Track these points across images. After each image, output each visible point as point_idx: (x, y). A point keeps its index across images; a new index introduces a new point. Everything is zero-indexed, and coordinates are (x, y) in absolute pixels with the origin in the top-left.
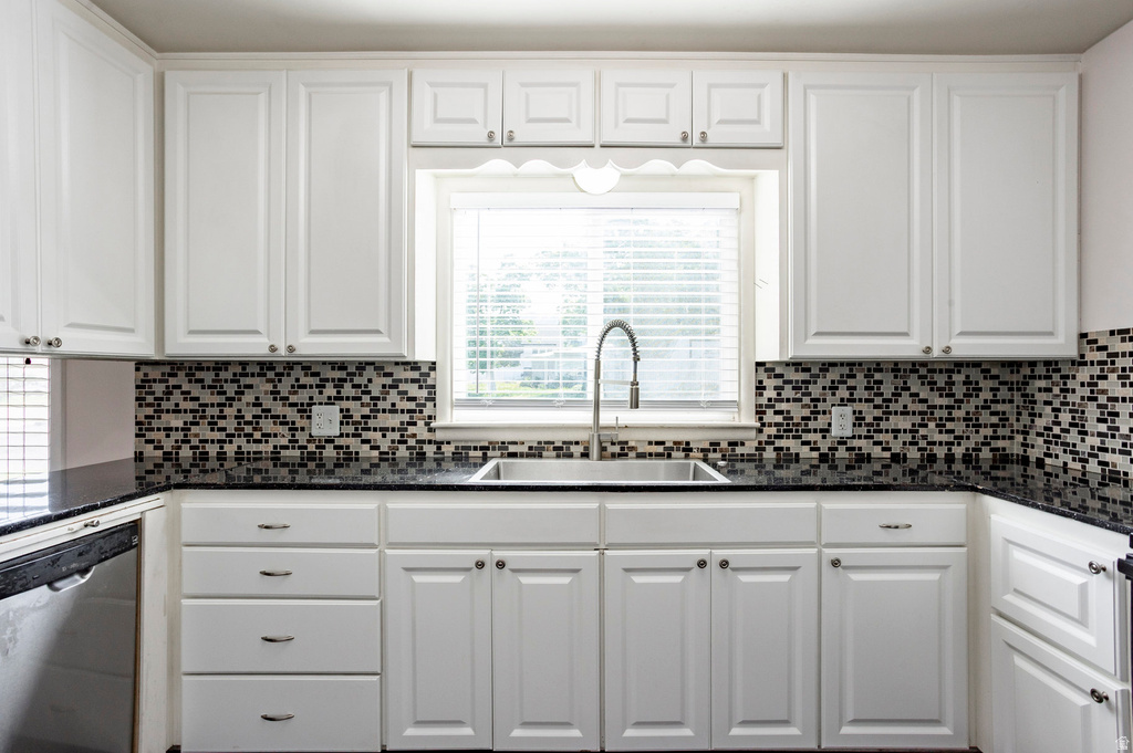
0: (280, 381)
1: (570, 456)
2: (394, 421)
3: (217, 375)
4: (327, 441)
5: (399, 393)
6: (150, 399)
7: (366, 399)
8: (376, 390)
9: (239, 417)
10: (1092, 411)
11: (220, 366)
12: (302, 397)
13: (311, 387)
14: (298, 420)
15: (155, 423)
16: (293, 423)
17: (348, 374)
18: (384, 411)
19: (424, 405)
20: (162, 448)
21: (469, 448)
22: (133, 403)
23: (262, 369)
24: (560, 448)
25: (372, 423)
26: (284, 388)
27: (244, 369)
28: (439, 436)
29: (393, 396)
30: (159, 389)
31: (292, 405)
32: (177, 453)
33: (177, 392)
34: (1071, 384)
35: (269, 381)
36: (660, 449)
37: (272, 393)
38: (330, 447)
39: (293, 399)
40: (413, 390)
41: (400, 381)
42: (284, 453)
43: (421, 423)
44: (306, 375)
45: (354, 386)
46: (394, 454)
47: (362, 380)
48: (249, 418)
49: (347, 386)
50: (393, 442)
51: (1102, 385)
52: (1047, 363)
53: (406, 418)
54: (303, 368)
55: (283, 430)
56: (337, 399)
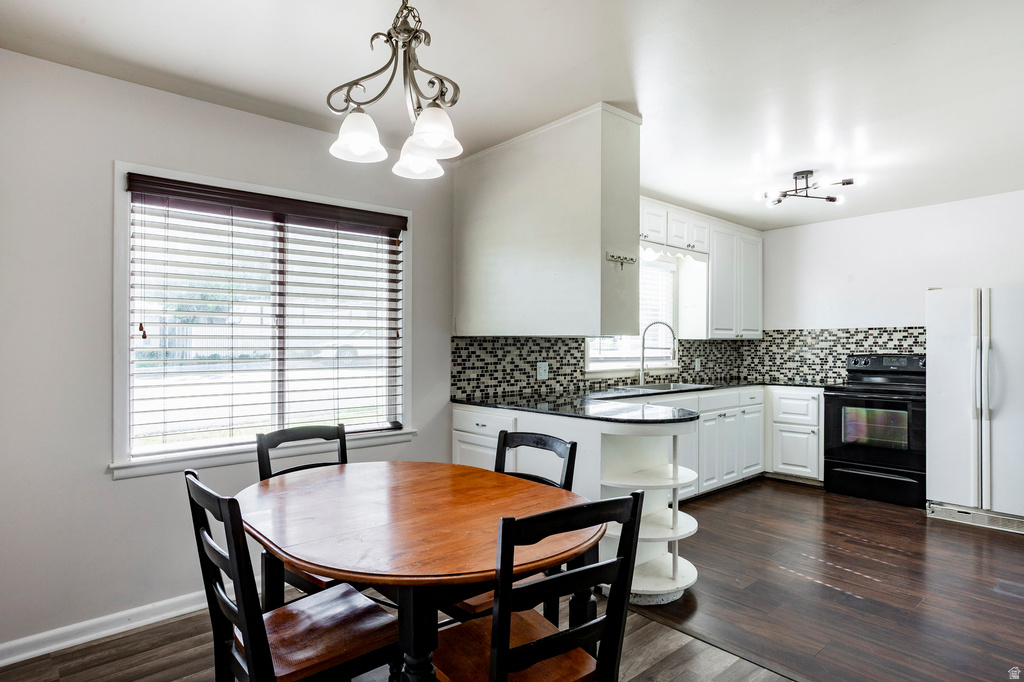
0: (523, 348)
1: (627, 384)
2: (568, 370)
3: (493, 345)
4: (543, 383)
5: (571, 355)
6: (459, 361)
7: (558, 358)
8: (562, 353)
9: (504, 371)
10: (767, 358)
11: (495, 339)
12: (532, 358)
13: (536, 352)
14: (530, 371)
15: (463, 376)
16: (529, 373)
18: (565, 365)
19: (580, 361)
20: (465, 392)
21: (595, 383)
22: (449, 363)
23: (514, 342)
25: (560, 372)
26: (525, 352)
27: (506, 341)
28: (587, 377)
29: (568, 356)
30: (464, 353)
31: (528, 362)
32: (474, 395)
33: (473, 356)
34: (758, 348)
35: (518, 348)
36: (652, 379)
37: (519, 355)
38: (544, 385)
39: (529, 359)
40: (576, 353)
41: (571, 348)
42: (524, 391)
43: (578, 371)
44: (534, 345)
45: (554, 351)
46: (568, 388)
47: (556, 348)
48: (508, 371)
49: (551, 351)
50: (568, 381)
51: (770, 348)
52: (749, 341)
53: (573, 368)
54: (533, 341)
55: (524, 377)
56: (546, 358)
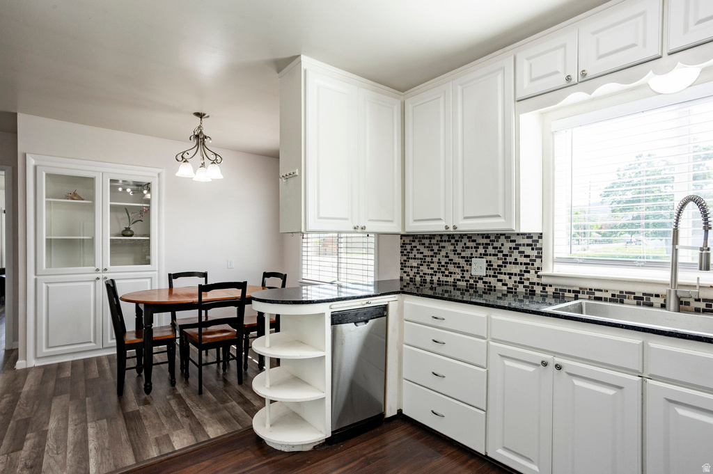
0: (457, 244)
1: (651, 305)
2: (516, 269)
3: (430, 241)
4: (480, 279)
5: (519, 252)
6: (405, 252)
7: (500, 255)
8: (506, 251)
9: (439, 263)
12: (467, 253)
13: (472, 248)
14: (465, 266)
15: (407, 264)
16: (463, 267)
17: (491, 241)
18: (510, 263)
19: (535, 261)
20: (409, 275)
21: (565, 291)
23: (449, 238)
24: (641, 298)
25: (503, 270)
26: (459, 249)
27: (441, 238)
28: (544, 281)
29: (516, 254)
31: (463, 257)
32: (415, 279)
33: (415, 249)
35: (452, 244)
37: (454, 251)
38: (480, 282)
39: (463, 254)
40: (528, 251)
41: (520, 245)
42: (459, 283)
43: (532, 272)
44: (469, 241)
45: (494, 248)
46: (516, 289)
47: (498, 245)
48: (443, 263)
49: (490, 248)
50: (515, 282)
53: (523, 268)
54: (468, 238)
55: (458, 271)
56: (484, 255)
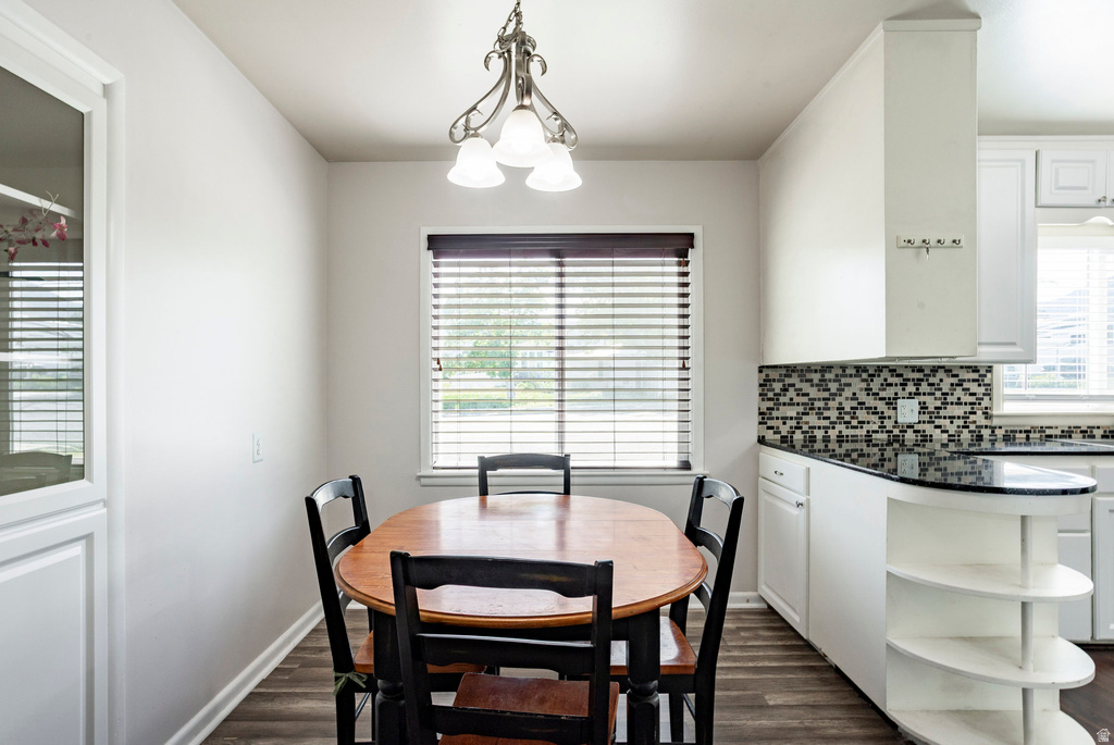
0: (872, 381)
1: (1094, 437)
2: (959, 411)
3: (823, 376)
4: (908, 427)
6: (770, 395)
7: (938, 394)
8: (946, 388)
9: (840, 408)
11: (826, 368)
12: (889, 393)
13: (896, 385)
14: (886, 411)
15: (775, 414)
16: (882, 413)
17: (925, 375)
18: (952, 403)
19: (982, 399)
20: (780, 433)
21: (1016, 431)
22: (757, 398)
23: (858, 371)
24: (1086, 432)
25: (942, 413)
26: (875, 386)
27: (844, 371)
28: (995, 422)
29: (959, 392)
30: (777, 387)
31: (881, 399)
32: (792, 437)
33: (791, 389)
35: (863, 380)
37: (866, 389)
38: (910, 431)
39: (882, 394)
40: (974, 387)
41: (964, 380)
42: (874, 436)
43: (979, 413)
44: (892, 376)
45: (930, 385)
46: (959, 436)
47: (935, 380)
48: (848, 409)
49: (924, 384)
50: (958, 427)
53: (968, 408)
54: (890, 371)
55: (875, 418)
56: (915, 394)
